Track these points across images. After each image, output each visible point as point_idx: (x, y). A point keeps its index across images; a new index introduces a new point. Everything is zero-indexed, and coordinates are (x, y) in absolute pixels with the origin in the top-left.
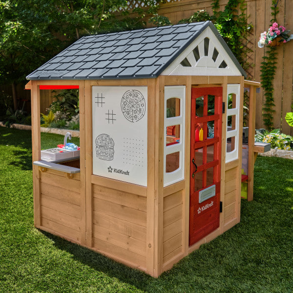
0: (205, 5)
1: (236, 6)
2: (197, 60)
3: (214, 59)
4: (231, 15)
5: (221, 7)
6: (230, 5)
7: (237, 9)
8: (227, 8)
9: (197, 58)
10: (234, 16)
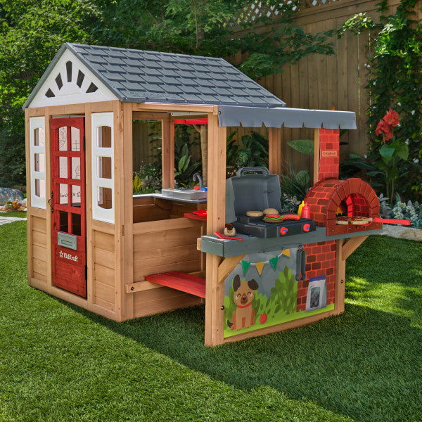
0: (367, 7)
1: (413, 7)
2: (60, 88)
3: (79, 83)
4: (406, 20)
5: (391, 8)
6: (405, 4)
7: (415, 10)
8: (399, 10)
9: (60, 84)
10: (410, 22)
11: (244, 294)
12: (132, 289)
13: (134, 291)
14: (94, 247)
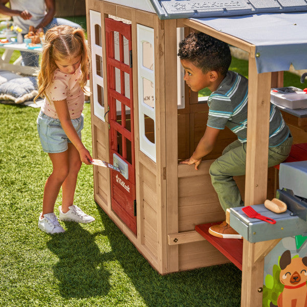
11: (296, 273)
12: (176, 240)
13: (178, 243)
14: (142, 182)
